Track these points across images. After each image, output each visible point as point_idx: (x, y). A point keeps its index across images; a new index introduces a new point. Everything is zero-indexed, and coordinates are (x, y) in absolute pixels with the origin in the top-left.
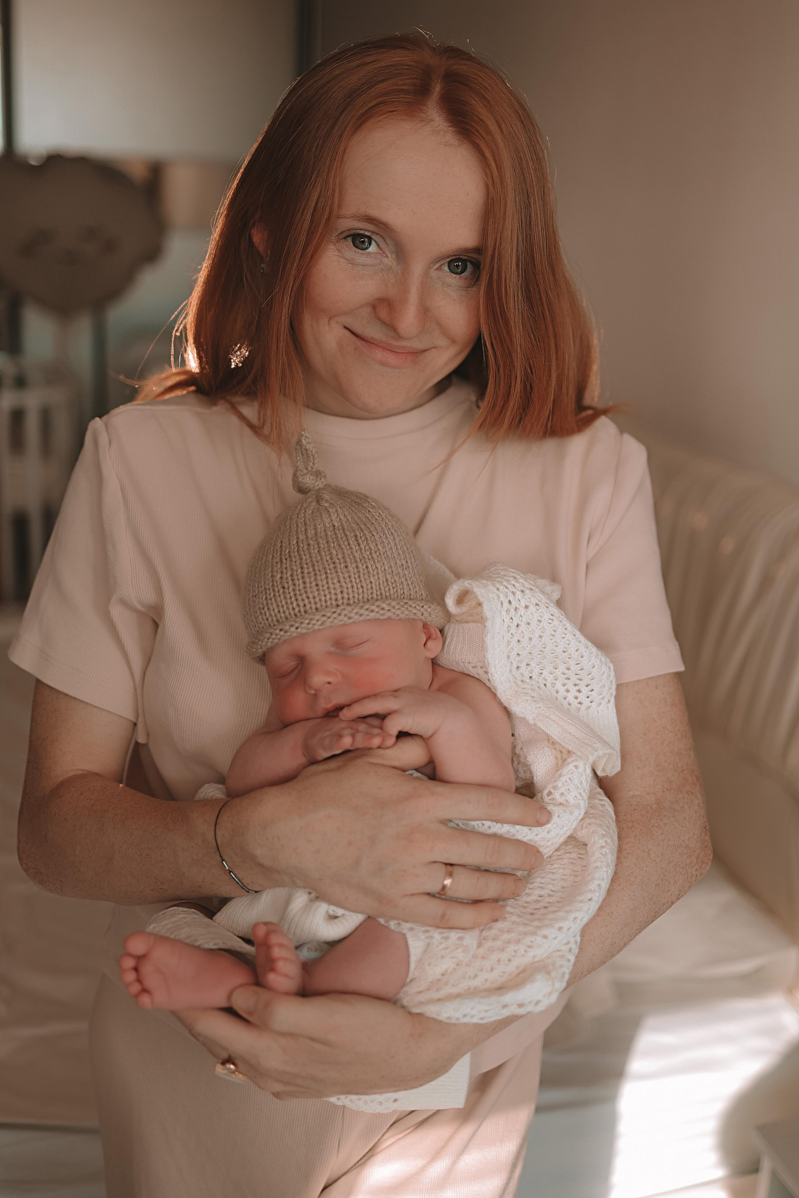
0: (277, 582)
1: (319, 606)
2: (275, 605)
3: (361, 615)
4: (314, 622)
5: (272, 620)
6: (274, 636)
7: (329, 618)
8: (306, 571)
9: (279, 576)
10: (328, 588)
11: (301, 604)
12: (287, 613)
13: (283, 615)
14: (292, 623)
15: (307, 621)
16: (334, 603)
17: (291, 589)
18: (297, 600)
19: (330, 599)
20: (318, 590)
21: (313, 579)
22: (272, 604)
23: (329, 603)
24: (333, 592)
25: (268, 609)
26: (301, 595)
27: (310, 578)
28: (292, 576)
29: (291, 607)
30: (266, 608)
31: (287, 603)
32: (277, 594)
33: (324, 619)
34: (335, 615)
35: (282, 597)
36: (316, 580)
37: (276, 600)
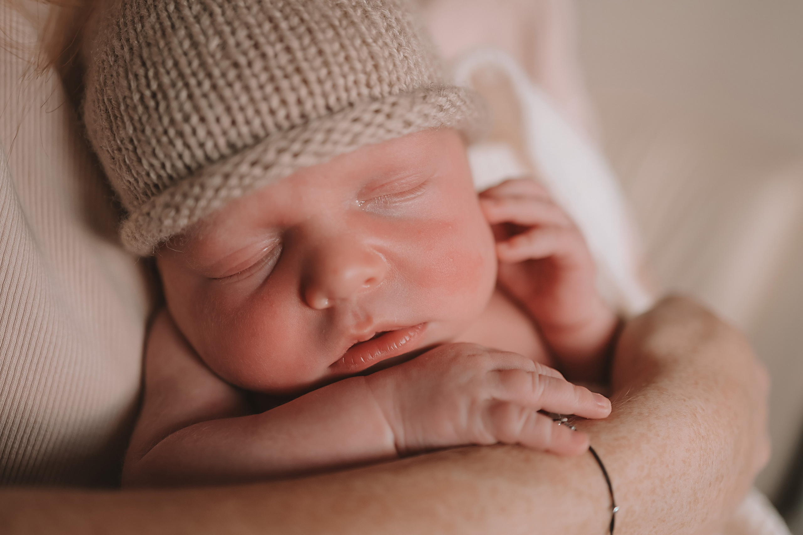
0: (213, 56)
1: (332, 101)
2: (220, 109)
3: (426, 116)
4: (335, 136)
5: (216, 146)
6: (234, 181)
7: (368, 125)
8: (284, 25)
9: (215, 43)
10: (347, 58)
11: (291, 98)
12: (257, 123)
13: (245, 130)
14: (283, 144)
15: (319, 137)
16: (365, 91)
17: (258, 65)
18: (277, 89)
19: (356, 82)
20: (326, 64)
21: (307, 40)
22: (211, 106)
23: (354, 94)
24: (358, 66)
25: (203, 120)
26: (286, 76)
27: (300, 38)
28: (250, 37)
29: (264, 107)
30: (195, 119)
31: (252, 100)
32: (221, 83)
33: (357, 127)
34: (380, 118)
35: (238, 86)
36: (314, 41)
37: (222, 98)
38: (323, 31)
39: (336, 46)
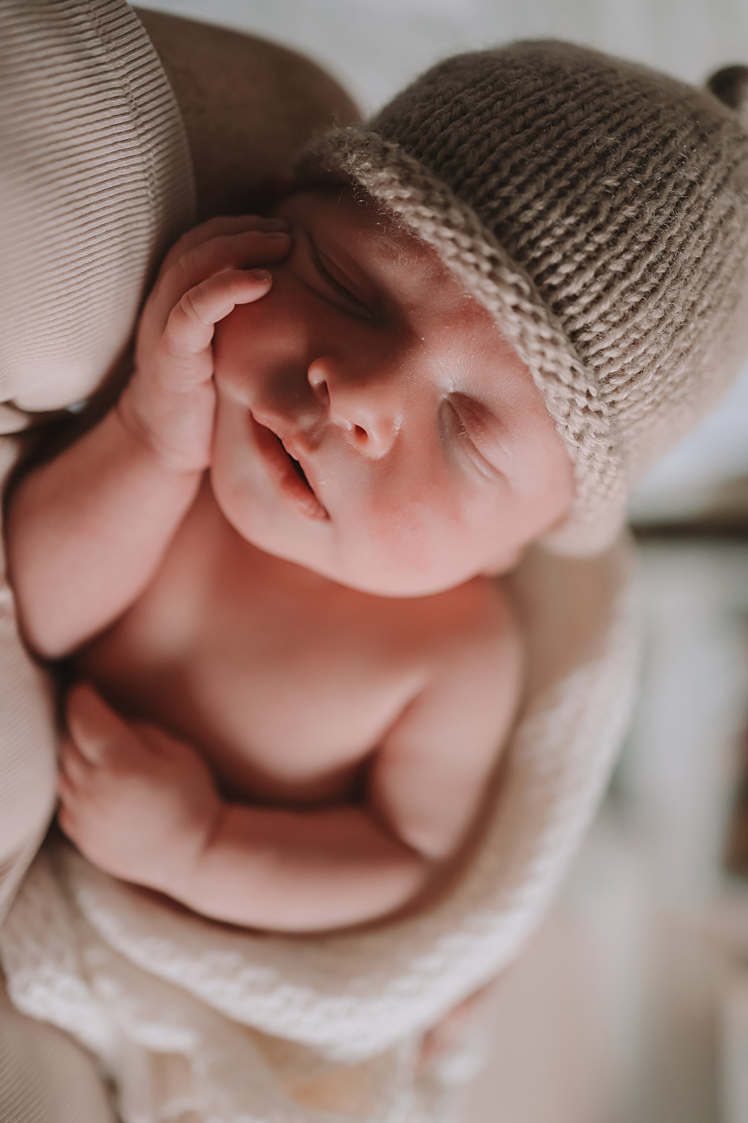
38: (657, 307)
39: (645, 327)
